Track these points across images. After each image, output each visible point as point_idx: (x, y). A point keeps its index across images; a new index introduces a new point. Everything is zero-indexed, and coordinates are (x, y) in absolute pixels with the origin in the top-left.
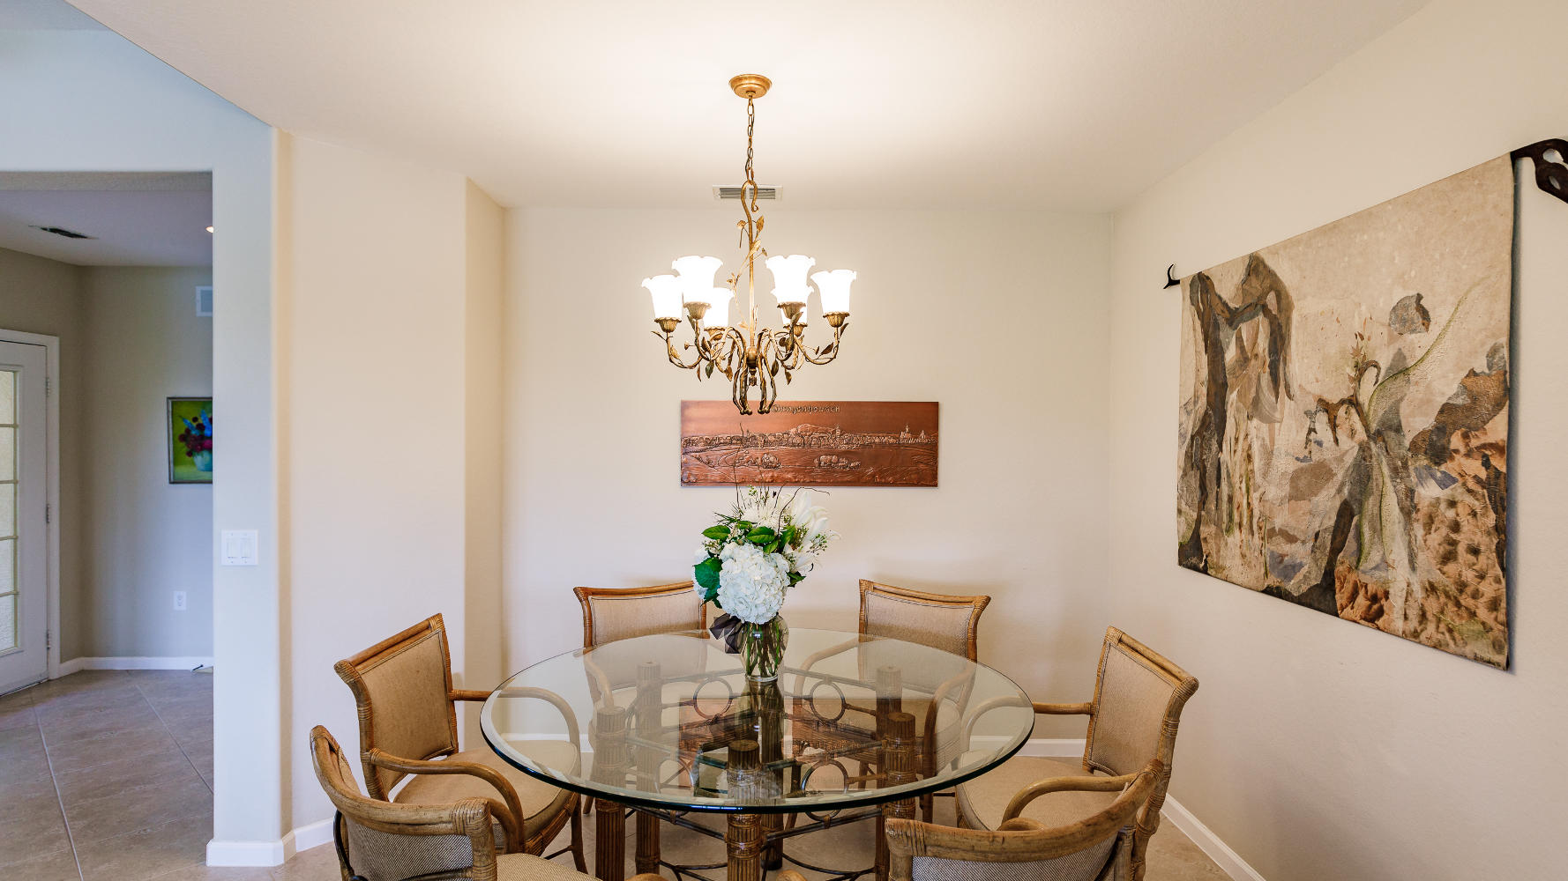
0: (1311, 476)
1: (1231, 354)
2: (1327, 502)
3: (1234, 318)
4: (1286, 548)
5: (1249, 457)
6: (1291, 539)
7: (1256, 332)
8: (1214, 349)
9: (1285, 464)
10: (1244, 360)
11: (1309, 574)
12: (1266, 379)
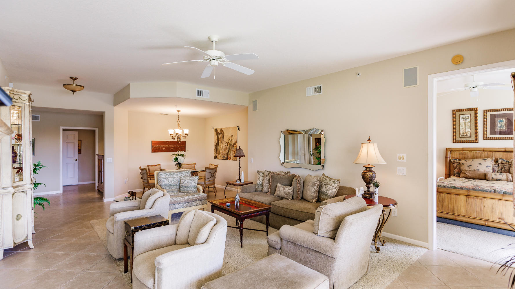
0: (226, 148)
1: (219, 137)
2: (227, 151)
3: (220, 134)
4: (224, 155)
5: (221, 147)
6: (224, 154)
7: (221, 135)
8: (218, 137)
9: (224, 148)
10: (220, 138)
11: (226, 157)
12: (222, 140)
